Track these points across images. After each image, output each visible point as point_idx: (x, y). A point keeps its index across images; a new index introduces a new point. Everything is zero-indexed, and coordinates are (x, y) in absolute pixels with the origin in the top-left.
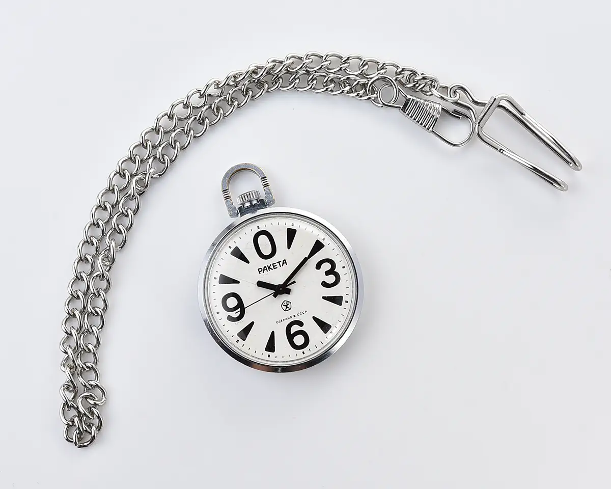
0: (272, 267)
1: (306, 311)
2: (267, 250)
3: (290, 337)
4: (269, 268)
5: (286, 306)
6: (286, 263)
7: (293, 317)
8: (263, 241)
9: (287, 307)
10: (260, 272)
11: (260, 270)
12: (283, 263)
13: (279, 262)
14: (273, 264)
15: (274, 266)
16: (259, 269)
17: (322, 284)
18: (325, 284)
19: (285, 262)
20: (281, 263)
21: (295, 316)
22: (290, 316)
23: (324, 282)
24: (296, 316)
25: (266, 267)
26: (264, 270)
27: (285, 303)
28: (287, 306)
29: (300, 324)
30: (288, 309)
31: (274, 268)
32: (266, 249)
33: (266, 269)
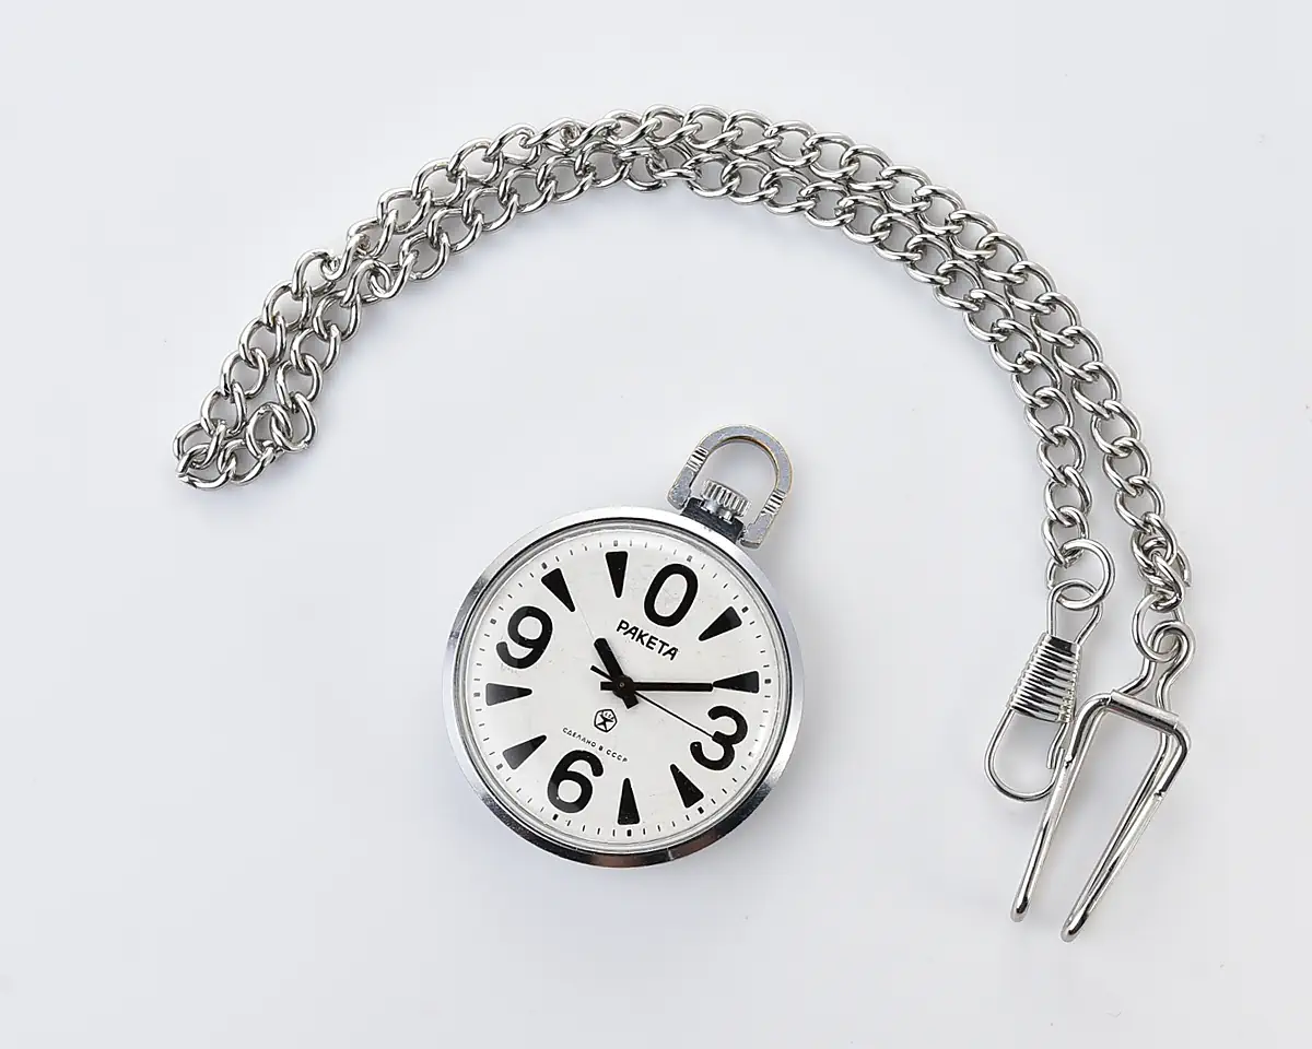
0: (646, 639)
1: (625, 760)
2: (665, 607)
3: (561, 773)
4: (641, 636)
5: (606, 720)
6: (673, 655)
7: (597, 747)
8: (676, 586)
9: (604, 724)
10: (620, 627)
11: (624, 625)
12: (669, 652)
13: (664, 644)
14: (652, 637)
15: (650, 642)
16: (623, 622)
17: (693, 745)
18: (696, 750)
19: (673, 652)
20: (666, 649)
21: (601, 749)
22: (595, 741)
23: (699, 744)
24: (605, 750)
25: (637, 629)
26: (630, 631)
27: (608, 715)
28: (605, 722)
29: (598, 769)
30: (602, 727)
31: (647, 646)
32: (666, 604)
33: (634, 634)
